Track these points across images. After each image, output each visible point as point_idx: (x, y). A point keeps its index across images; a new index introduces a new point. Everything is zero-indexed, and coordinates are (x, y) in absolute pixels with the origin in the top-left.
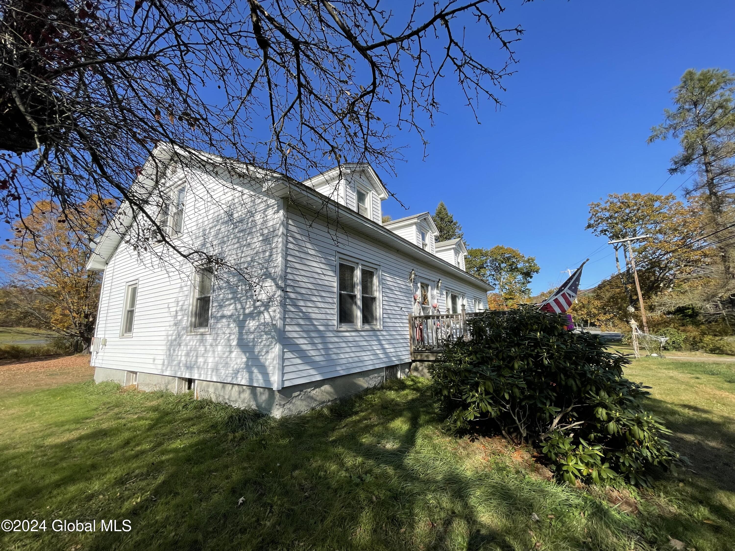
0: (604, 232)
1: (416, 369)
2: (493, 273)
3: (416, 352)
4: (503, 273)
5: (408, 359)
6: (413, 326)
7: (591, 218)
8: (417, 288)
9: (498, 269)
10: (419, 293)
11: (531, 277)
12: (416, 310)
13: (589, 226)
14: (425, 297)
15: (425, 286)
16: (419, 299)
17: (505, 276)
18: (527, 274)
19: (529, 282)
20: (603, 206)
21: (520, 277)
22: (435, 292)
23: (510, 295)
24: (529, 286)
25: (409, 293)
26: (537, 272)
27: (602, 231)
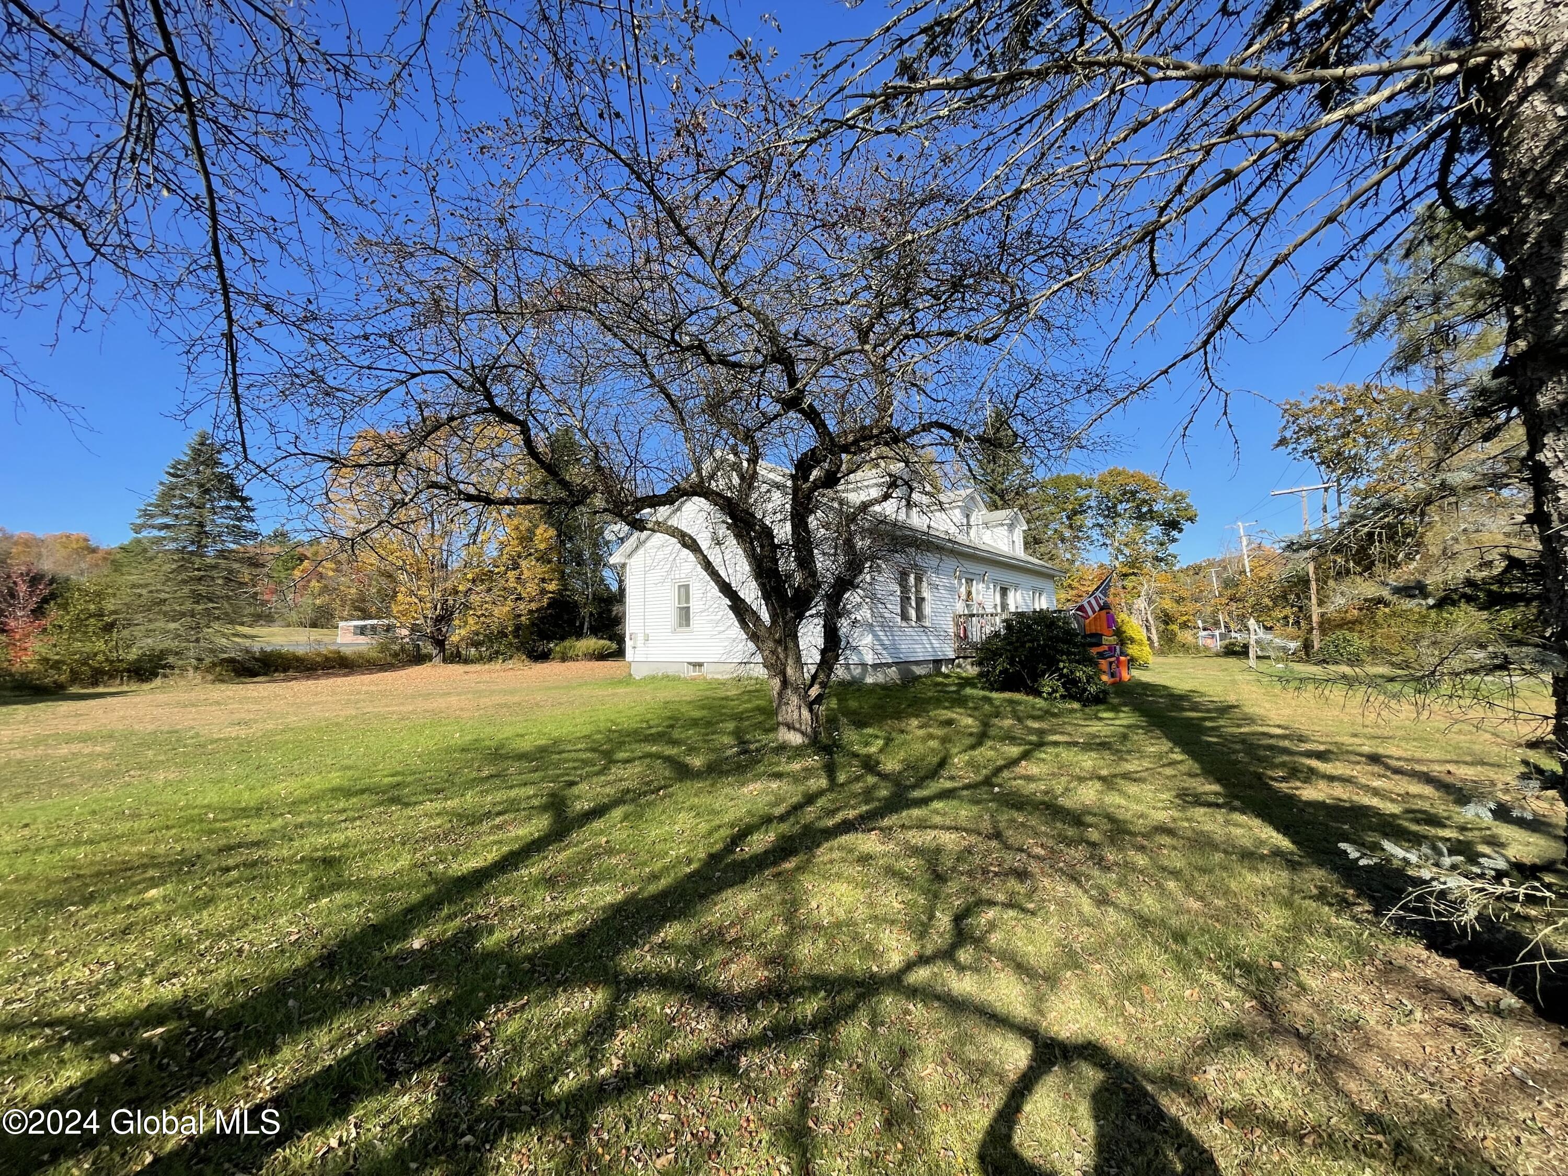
0: (1309, 452)
1: (959, 666)
2: (1101, 521)
3: (960, 648)
4: (1121, 522)
5: (952, 655)
6: (957, 625)
7: (1285, 428)
8: (960, 584)
9: (1111, 513)
10: (963, 590)
11: (1181, 530)
12: (960, 608)
13: (1283, 442)
14: (969, 593)
15: (969, 581)
16: (964, 596)
17: (1125, 528)
18: (1172, 525)
19: (1174, 540)
20: (1307, 406)
21: (1156, 530)
22: (981, 585)
23: (1132, 567)
24: (1172, 548)
25: (952, 590)
26: (1191, 519)
27: (1305, 452)
